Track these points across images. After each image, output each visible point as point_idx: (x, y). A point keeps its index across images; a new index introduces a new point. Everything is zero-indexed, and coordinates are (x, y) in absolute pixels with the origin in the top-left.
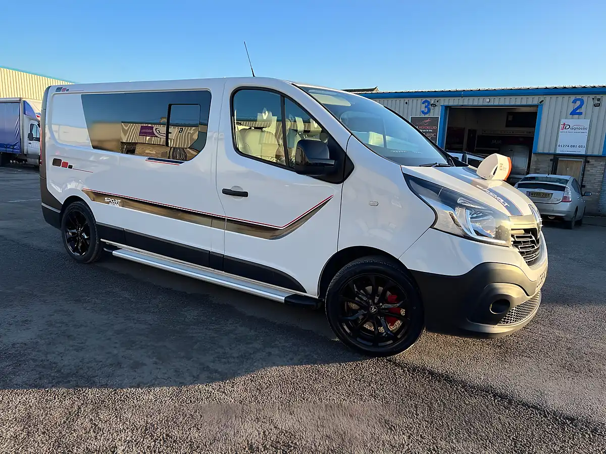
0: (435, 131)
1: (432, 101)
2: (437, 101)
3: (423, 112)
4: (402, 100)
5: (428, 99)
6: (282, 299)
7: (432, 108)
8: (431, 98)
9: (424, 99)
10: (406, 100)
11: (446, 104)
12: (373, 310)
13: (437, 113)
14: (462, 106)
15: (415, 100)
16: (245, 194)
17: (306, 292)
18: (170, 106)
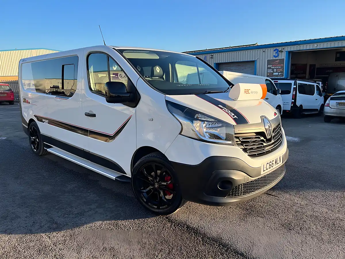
0: (282, 67)
1: (280, 49)
2: (283, 49)
3: (275, 56)
4: (261, 50)
5: (277, 48)
6: (114, 178)
7: (280, 53)
8: (279, 47)
9: (275, 48)
10: (264, 50)
11: (289, 50)
12: (156, 186)
13: (283, 56)
14: (299, 50)
15: (269, 49)
16: (94, 116)
17: (126, 174)
18: (63, 66)
